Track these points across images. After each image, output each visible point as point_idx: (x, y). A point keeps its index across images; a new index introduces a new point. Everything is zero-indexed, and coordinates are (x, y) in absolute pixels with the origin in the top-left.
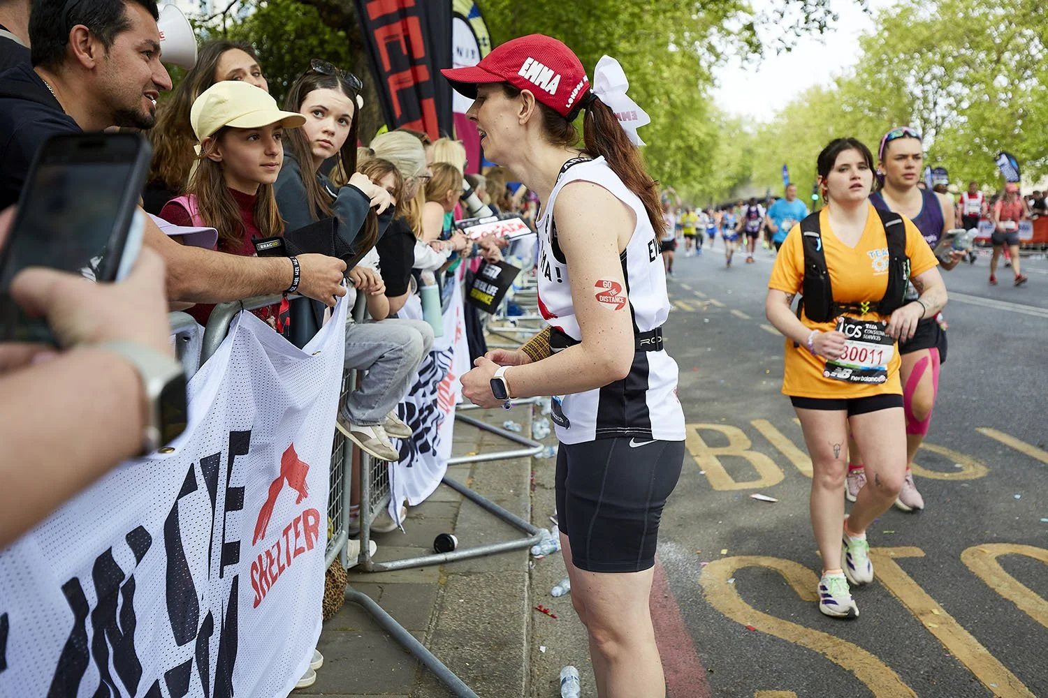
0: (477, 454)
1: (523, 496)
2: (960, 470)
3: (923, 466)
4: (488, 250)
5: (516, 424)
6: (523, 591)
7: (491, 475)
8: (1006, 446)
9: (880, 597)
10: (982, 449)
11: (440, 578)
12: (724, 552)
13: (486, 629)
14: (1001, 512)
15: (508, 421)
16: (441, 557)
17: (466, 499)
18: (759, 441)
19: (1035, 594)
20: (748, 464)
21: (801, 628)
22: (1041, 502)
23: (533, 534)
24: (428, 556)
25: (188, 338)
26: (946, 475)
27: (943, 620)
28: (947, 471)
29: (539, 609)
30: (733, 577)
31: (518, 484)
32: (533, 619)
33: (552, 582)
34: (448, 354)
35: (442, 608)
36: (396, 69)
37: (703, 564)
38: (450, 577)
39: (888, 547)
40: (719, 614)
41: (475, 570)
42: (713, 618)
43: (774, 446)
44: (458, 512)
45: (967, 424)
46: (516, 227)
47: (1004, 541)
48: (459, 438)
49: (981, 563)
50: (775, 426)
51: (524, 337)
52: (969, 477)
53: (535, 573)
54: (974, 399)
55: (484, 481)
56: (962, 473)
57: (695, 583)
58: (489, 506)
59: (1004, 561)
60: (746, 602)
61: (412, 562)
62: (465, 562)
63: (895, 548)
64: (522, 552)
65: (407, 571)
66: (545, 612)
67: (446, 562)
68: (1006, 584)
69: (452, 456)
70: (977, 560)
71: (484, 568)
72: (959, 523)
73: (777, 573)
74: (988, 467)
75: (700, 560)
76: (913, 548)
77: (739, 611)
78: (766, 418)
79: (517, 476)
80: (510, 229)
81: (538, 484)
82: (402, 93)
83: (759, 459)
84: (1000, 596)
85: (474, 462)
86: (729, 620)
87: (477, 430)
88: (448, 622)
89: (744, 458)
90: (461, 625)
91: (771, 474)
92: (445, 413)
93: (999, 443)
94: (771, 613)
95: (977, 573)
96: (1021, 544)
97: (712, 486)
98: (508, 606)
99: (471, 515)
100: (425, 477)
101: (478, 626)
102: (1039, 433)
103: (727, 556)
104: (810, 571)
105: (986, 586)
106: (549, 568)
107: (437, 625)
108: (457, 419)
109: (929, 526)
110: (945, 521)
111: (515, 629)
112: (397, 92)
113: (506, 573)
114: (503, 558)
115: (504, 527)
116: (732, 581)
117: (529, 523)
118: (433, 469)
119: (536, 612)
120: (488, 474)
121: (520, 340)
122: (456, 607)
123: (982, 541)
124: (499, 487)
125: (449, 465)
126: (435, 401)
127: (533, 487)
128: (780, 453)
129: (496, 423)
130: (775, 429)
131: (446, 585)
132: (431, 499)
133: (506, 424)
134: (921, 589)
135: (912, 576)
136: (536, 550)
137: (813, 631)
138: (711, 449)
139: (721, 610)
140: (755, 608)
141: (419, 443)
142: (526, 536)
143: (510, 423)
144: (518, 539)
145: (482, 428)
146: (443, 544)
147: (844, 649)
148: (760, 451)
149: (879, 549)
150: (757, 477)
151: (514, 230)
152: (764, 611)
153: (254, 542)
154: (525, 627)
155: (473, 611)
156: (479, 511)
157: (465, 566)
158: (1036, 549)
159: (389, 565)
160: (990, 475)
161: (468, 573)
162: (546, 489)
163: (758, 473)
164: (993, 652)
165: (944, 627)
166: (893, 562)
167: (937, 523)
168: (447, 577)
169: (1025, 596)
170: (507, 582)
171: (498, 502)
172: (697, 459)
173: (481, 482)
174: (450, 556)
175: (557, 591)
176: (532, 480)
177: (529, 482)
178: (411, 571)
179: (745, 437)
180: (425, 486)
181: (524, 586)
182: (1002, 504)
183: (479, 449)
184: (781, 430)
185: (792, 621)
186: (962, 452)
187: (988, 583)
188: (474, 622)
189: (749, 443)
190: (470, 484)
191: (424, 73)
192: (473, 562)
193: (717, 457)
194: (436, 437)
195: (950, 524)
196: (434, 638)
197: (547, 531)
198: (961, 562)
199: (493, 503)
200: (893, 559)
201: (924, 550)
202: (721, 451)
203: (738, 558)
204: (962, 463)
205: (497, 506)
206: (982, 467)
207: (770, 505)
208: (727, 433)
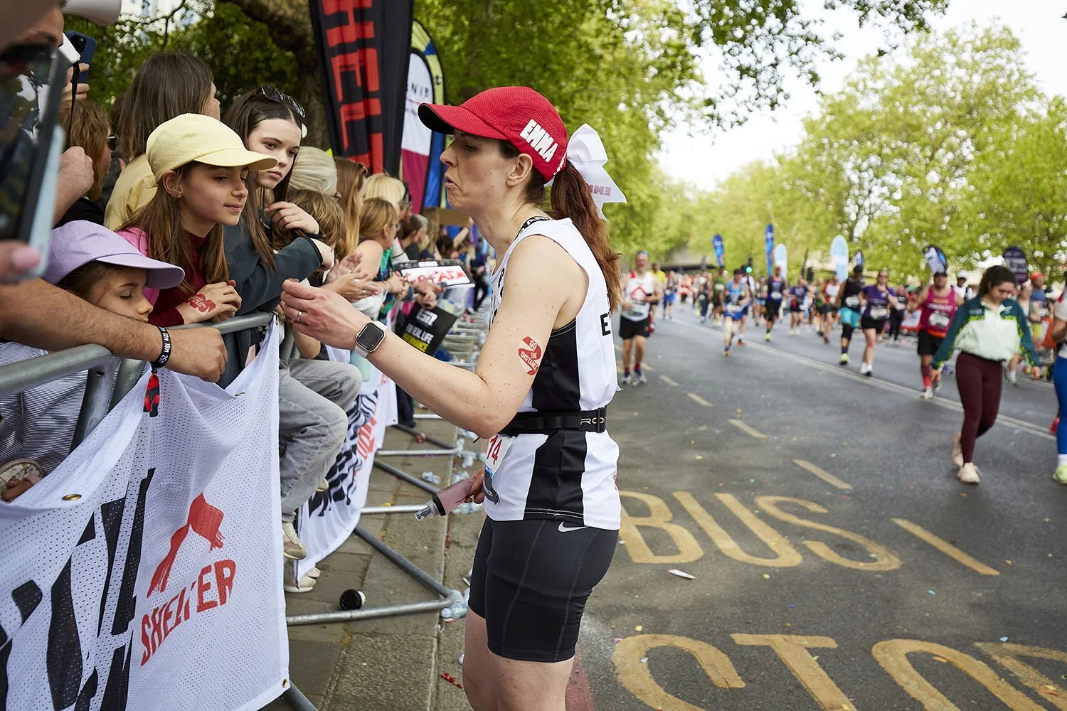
0: (392, 505)
1: (437, 553)
2: (874, 560)
3: (839, 553)
4: (424, 295)
5: (435, 476)
6: (431, 658)
7: (406, 528)
8: (919, 539)
9: (791, 688)
10: (897, 540)
11: (344, 637)
12: (639, 628)
13: (388, 696)
14: (912, 607)
15: (427, 472)
16: (346, 615)
17: (378, 553)
18: (679, 514)
19: (942, 695)
20: (668, 537)
22: (950, 600)
23: (446, 596)
24: (333, 612)
25: (102, 374)
26: (862, 564)
28: (862, 560)
29: (445, 677)
30: (646, 656)
31: (433, 540)
32: (437, 688)
33: (460, 648)
34: (373, 398)
35: (343, 670)
36: (349, 100)
37: (616, 639)
38: (354, 637)
39: (803, 635)
40: (628, 694)
41: (381, 631)
42: (624, 699)
43: (695, 521)
44: (368, 567)
45: (883, 513)
46: (455, 275)
47: (914, 637)
48: (375, 486)
49: (891, 659)
50: (696, 499)
52: (882, 569)
53: (443, 636)
54: (891, 488)
55: (398, 535)
56: (876, 563)
57: (608, 660)
58: (401, 562)
59: (913, 659)
60: (659, 684)
61: (314, 617)
62: (371, 621)
63: (808, 637)
64: (432, 614)
66: (451, 681)
67: (351, 620)
69: (366, 506)
70: (888, 655)
71: (390, 630)
72: (871, 616)
73: (691, 655)
74: (901, 559)
75: (614, 635)
76: (827, 638)
77: (650, 693)
78: (688, 491)
79: (433, 531)
80: (449, 276)
81: (454, 542)
82: (351, 124)
83: (680, 534)
84: (908, 694)
85: (388, 513)
86: (640, 702)
87: (394, 479)
88: (348, 687)
89: (663, 530)
90: (362, 691)
91: (690, 548)
92: (363, 459)
93: (913, 536)
94: (682, 698)
95: (888, 669)
96: (931, 642)
97: (630, 558)
98: (413, 673)
99: (381, 573)
100: (336, 527)
101: (380, 693)
102: (952, 529)
103: (642, 633)
104: (723, 655)
105: (895, 683)
106: (458, 633)
107: (336, 689)
108: (376, 466)
109: (842, 617)
110: (859, 612)
111: (419, 698)
112: (347, 123)
113: (414, 637)
114: (411, 619)
115: (415, 586)
116: (645, 660)
117: (441, 583)
118: (345, 517)
119: (441, 680)
120: (403, 527)
122: (358, 671)
123: (893, 636)
124: (413, 543)
125: (362, 514)
126: (354, 447)
127: (448, 545)
128: (700, 528)
129: (414, 473)
130: (696, 503)
131: (349, 646)
132: (340, 551)
133: (425, 474)
134: (832, 682)
135: (824, 668)
136: (446, 612)
138: (632, 518)
139: (632, 691)
140: (666, 691)
141: (333, 491)
142: (438, 598)
143: (429, 475)
144: (429, 600)
145: (400, 477)
146: (350, 601)
148: (680, 524)
149: (793, 636)
150: (676, 552)
151: (452, 278)
152: (675, 694)
153: (149, 594)
154: (429, 697)
155: (376, 676)
156: (390, 566)
157: (372, 626)
158: (945, 648)
160: (903, 567)
161: (374, 634)
162: (462, 547)
163: (677, 547)
166: (806, 651)
167: (851, 614)
168: (351, 636)
169: (932, 696)
170: (414, 646)
171: (412, 558)
173: (394, 535)
174: (357, 614)
176: (447, 537)
177: (444, 538)
178: (314, 627)
179: (666, 508)
180: (335, 536)
181: (431, 652)
182: (914, 599)
183: (395, 500)
184: (703, 504)
186: (878, 542)
187: (897, 680)
188: (376, 689)
189: (670, 515)
190: (383, 537)
191: (376, 107)
192: (379, 621)
193: (638, 527)
194: (352, 484)
195: (863, 616)
196: (332, 703)
197: (459, 593)
198: (872, 657)
199: (405, 559)
200: (806, 648)
201: (837, 642)
202: (642, 521)
203: (652, 635)
204: (876, 553)
205: (409, 563)
206: (896, 560)
207: (688, 582)
208: (649, 503)
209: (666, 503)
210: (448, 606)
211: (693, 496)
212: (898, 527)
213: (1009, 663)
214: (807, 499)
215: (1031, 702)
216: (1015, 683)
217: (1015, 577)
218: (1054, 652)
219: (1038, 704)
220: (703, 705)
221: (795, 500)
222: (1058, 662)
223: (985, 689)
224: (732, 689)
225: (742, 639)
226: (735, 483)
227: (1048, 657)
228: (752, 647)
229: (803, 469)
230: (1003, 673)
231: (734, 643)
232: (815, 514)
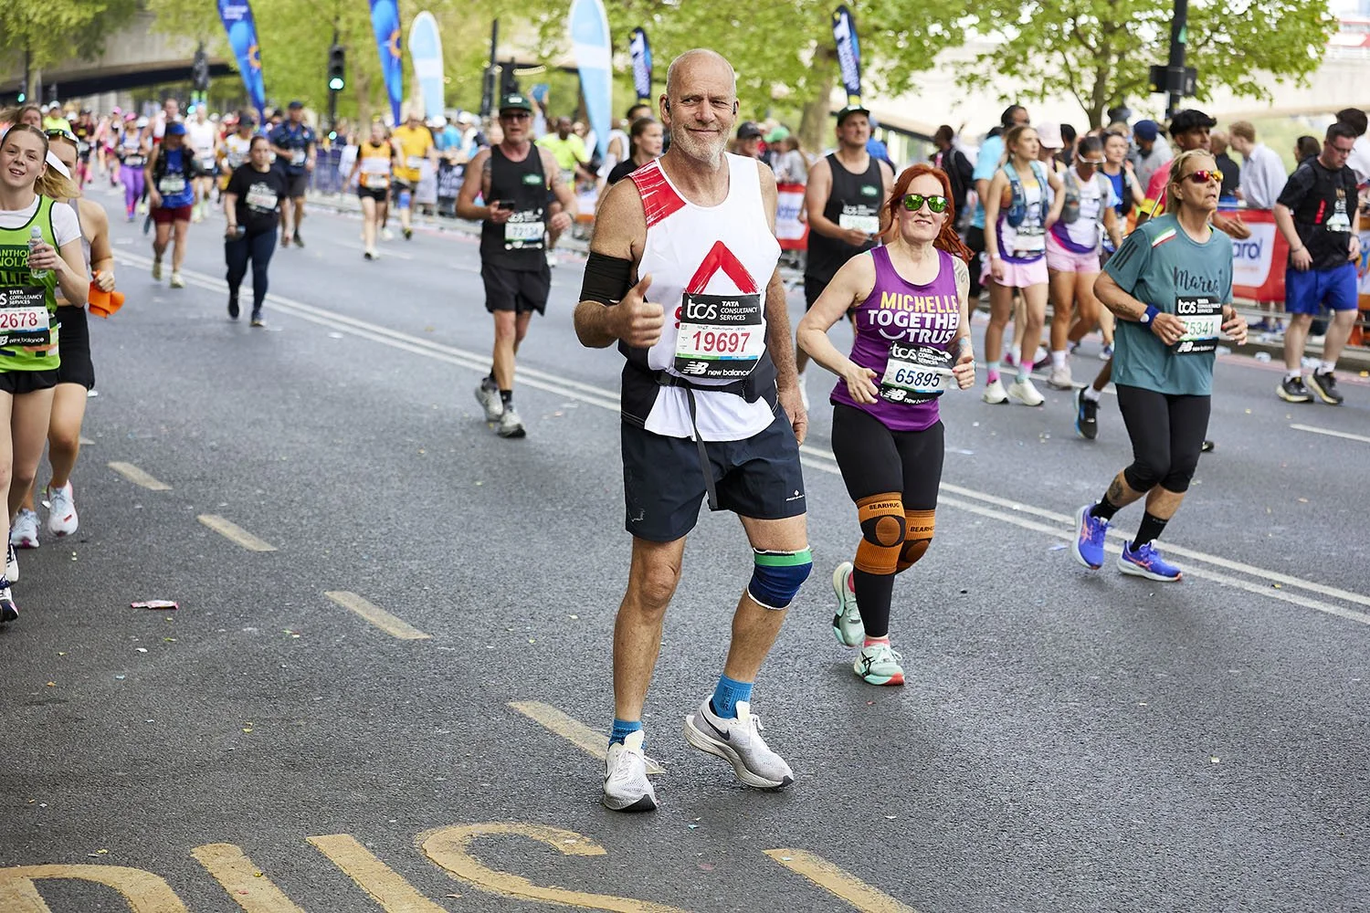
184: (277, 875)
208: (127, 890)
209: (176, 885)
211: (250, 854)
212: (782, 872)
214: (551, 822)
221: (520, 829)
226: (359, 796)
229: (533, 727)
232: (575, 861)
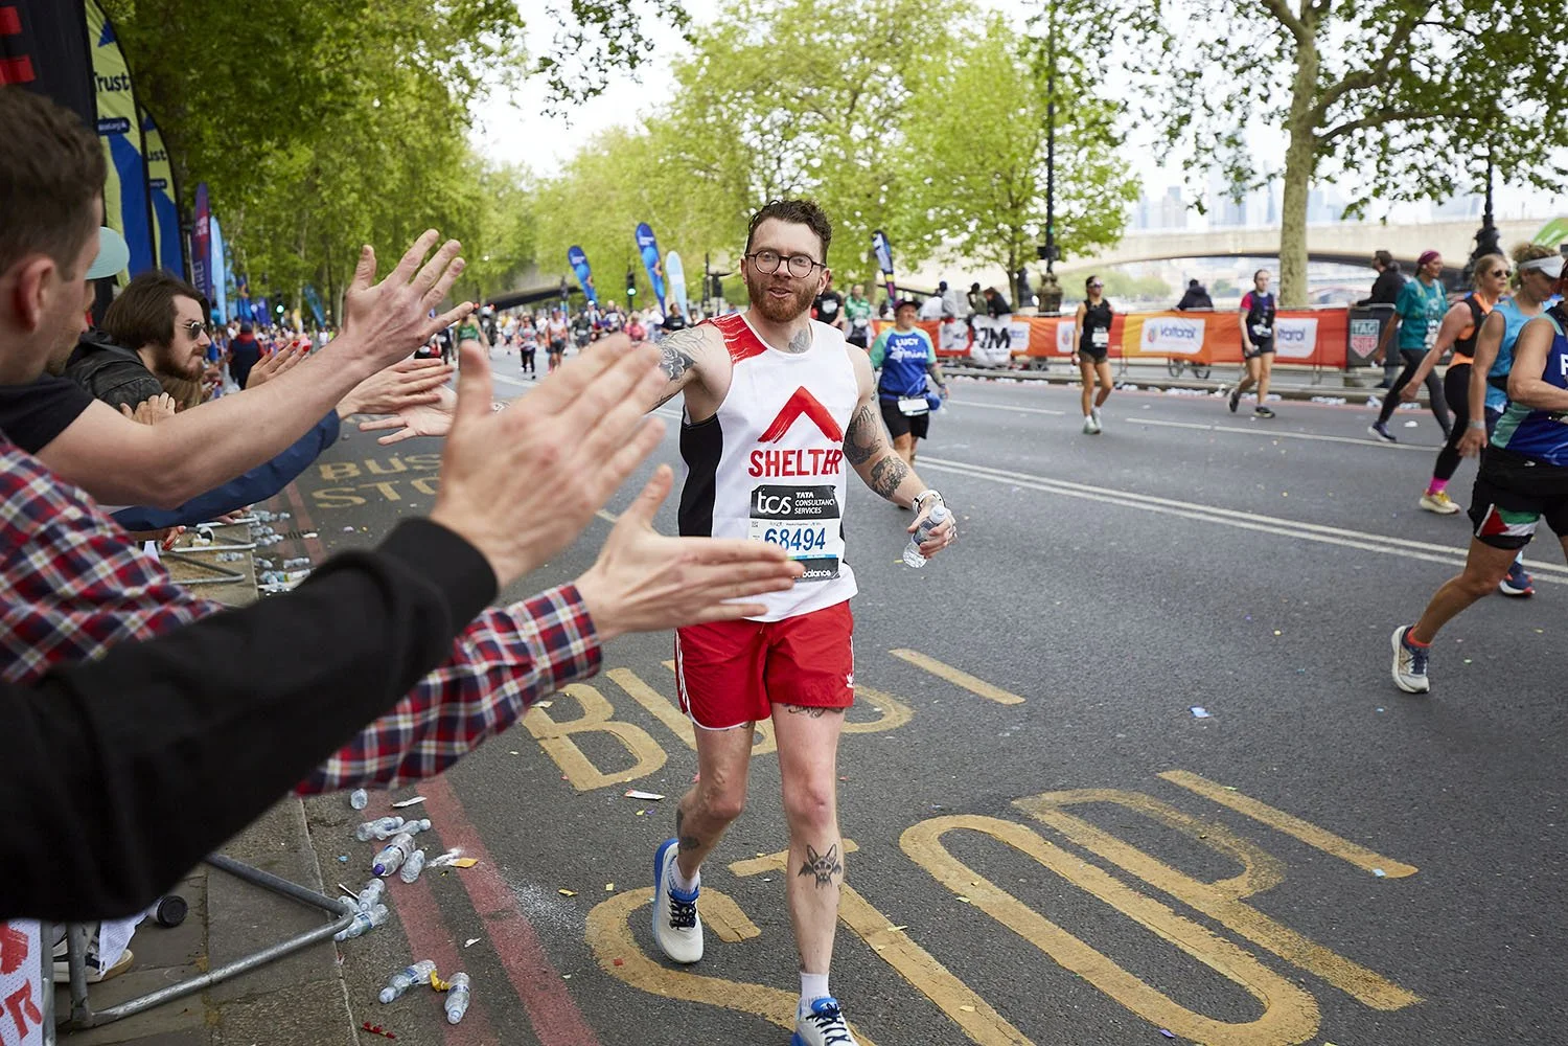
1: (303, 849)
2: (880, 715)
6: (345, 1010)
8: (928, 673)
10: (901, 680)
11: (207, 1014)
12: (610, 887)
16: (202, 980)
17: (213, 870)
18: (627, 709)
19: (986, 882)
20: (617, 743)
21: (728, 984)
23: (339, 913)
26: (866, 725)
27: (893, 938)
28: (866, 720)
29: (368, 1029)
30: (629, 926)
31: (289, 830)
33: (376, 982)
37: (584, 911)
38: (223, 1009)
40: (621, 985)
41: (259, 991)
42: (615, 992)
43: (645, 711)
44: (206, 895)
45: (878, 645)
47: (943, 812)
49: (923, 849)
50: (640, 677)
51: (230, 560)
52: (891, 726)
53: (350, 972)
56: (884, 720)
57: (581, 943)
58: (254, 876)
59: (946, 840)
60: (653, 959)
61: (156, 997)
62: (238, 981)
64: (325, 944)
65: (149, 1013)
66: (377, 1031)
67: (211, 986)
68: (955, 874)
70: (919, 845)
71: (273, 985)
72: (890, 795)
74: (911, 707)
78: (626, 666)
79: (284, 815)
81: (318, 820)
86: (636, 991)
89: (607, 733)
91: (649, 754)
93: (919, 669)
95: (922, 863)
96: (962, 813)
97: (572, 785)
98: (328, 1040)
99: (229, 899)
102: (962, 650)
103: (615, 892)
104: (725, 897)
105: (934, 880)
106: (365, 959)
109: (857, 806)
110: (875, 795)
113: (312, 986)
114: (299, 961)
115: (287, 909)
116: (628, 932)
117: (323, 893)
119: (364, 1034)
121: (225, 567)
123: (921, 817)
124: (260, 841)
127: (313, 830)
128: (655, 719)
130: (640, 681)
131: (220, 1025)
134: (863, 900)
137: (745, 985)
138: (560, 725)
142: (326, 919)
144: (318, 927)
147: (786, 1003)
148: (627, 720)
150: (630, 761)
156: (241, 888)
157: (243, 987)
158: (980, 818)
159: (121, 1010)
160: (915, 718)
161: (250, 998)
162: (330, 826)
163: (632, 756)
164: (954, 970)
165: (896, 948)
168: (218, 1010)
169: (977, 885)
170: (316, 1000)
171: (268, 865)
172: (543, 743)
174: (216, 974)
175: (388, 994)
176: (306, 817)
177: (305, 822)
178: (157, 1011)
179: (604, 699)
181: (344, 1001)
184: (648, 681)
185: (716, 976)
186: (880, 689)
187: (934, 875)
189: (610, 708)
192: (252, 976)
193: (570, 736)
195: (881, 799)
198: (901, 851)
201: (857, 842)
202: (575, 726)
203: (629, 893)
204: (882, 705)
205: (269, 875)
206: (905, 708)
207: (656, 804)
208: (577, 696)
209: (601, 690)
210: (346, 926)
211: (634, 672)
212: (899, 661)
213: (1052, 819)
215: (1082, 864)
216: (1063, 843)
217: (1043, 700)
218: (1098, 791)
219: (1089, 863)
220: (714, 972)
222: (1103, 803)
223: (1033, 860)
224: (746, 941)
225: (743, 868)
227: (1091, 799)
228: (759, 876)
230: (1050, 835)
231: (735, 877)
